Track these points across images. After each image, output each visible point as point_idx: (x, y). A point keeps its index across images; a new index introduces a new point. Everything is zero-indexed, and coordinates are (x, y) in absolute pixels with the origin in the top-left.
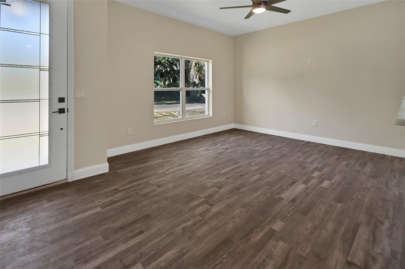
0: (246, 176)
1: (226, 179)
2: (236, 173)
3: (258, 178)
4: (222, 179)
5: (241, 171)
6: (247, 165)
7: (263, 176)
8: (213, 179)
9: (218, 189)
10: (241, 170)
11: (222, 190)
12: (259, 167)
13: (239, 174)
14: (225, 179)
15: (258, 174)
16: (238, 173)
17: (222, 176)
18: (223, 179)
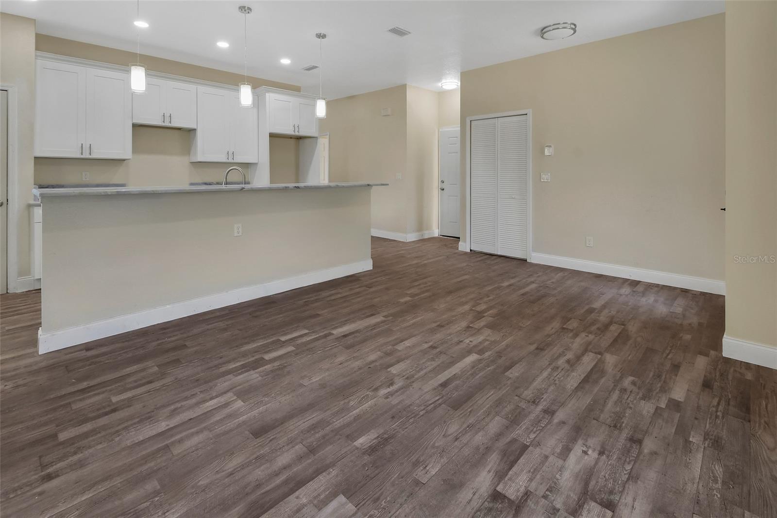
0: (426, 346)
1: (461, 341)
2: (445, 353)
3: (404, 342)
4: (471, 342)
5: (433, 359)
6: (416, 377)
7: (390, 347)
8: (486, 340)
9: (471, 325)
10: (433, 362)
11: (464, 324)
12: (389, 370)
13: (438, 350)
14: (465, 341)
15: (400, 351)
16: (441, 353)
17: (472, 346)
18: (467, 341)
